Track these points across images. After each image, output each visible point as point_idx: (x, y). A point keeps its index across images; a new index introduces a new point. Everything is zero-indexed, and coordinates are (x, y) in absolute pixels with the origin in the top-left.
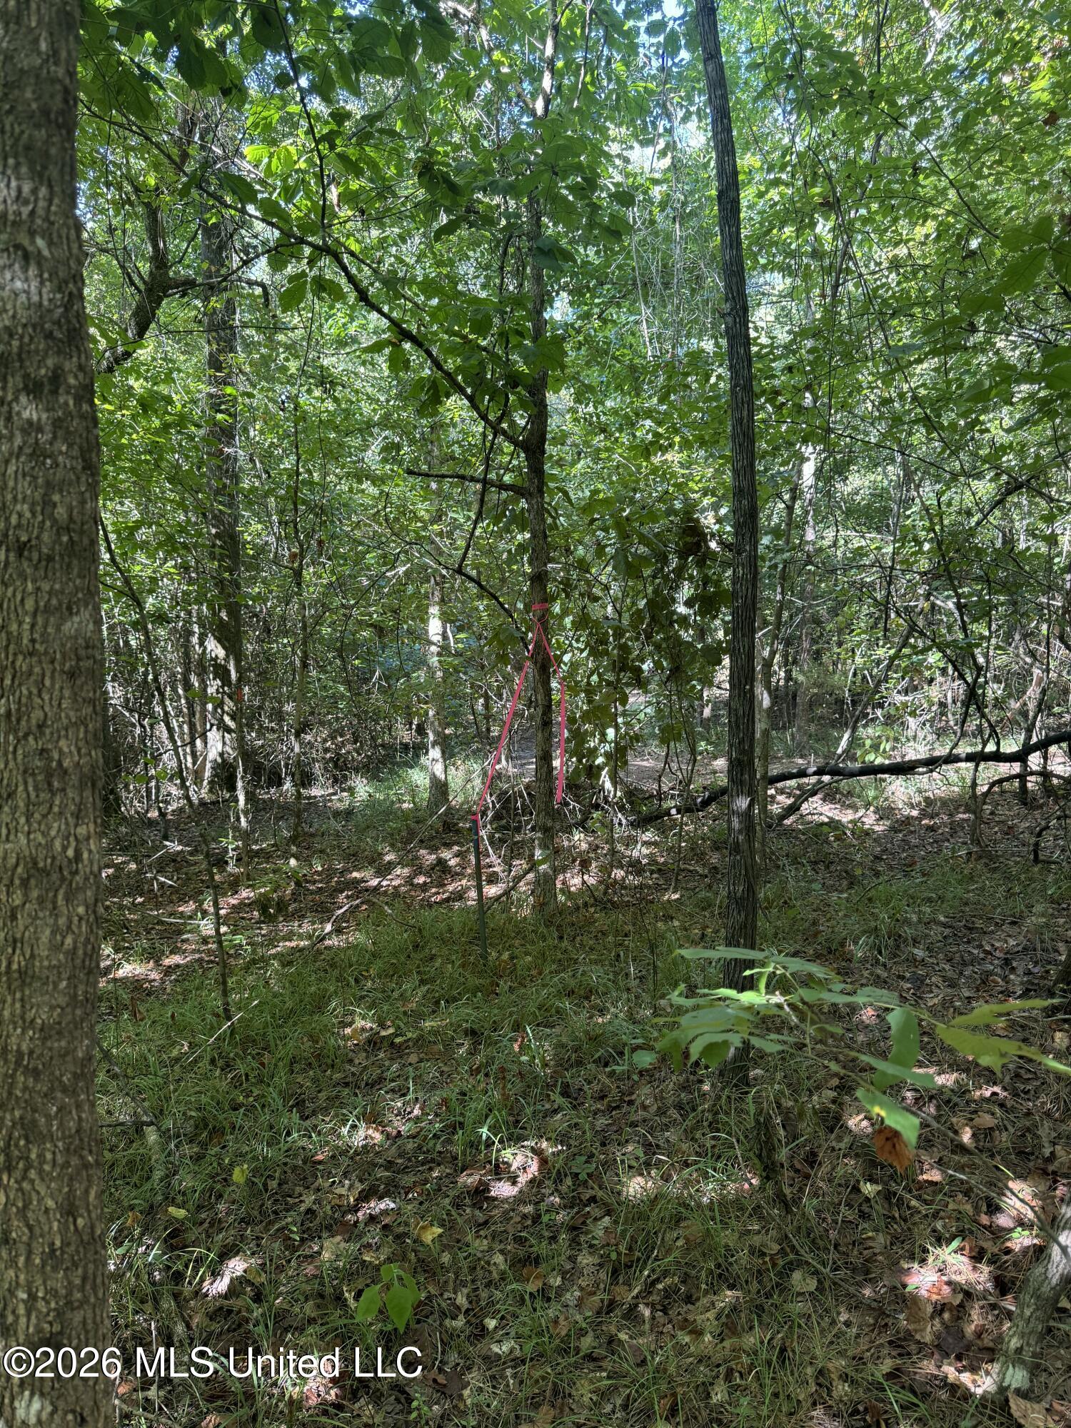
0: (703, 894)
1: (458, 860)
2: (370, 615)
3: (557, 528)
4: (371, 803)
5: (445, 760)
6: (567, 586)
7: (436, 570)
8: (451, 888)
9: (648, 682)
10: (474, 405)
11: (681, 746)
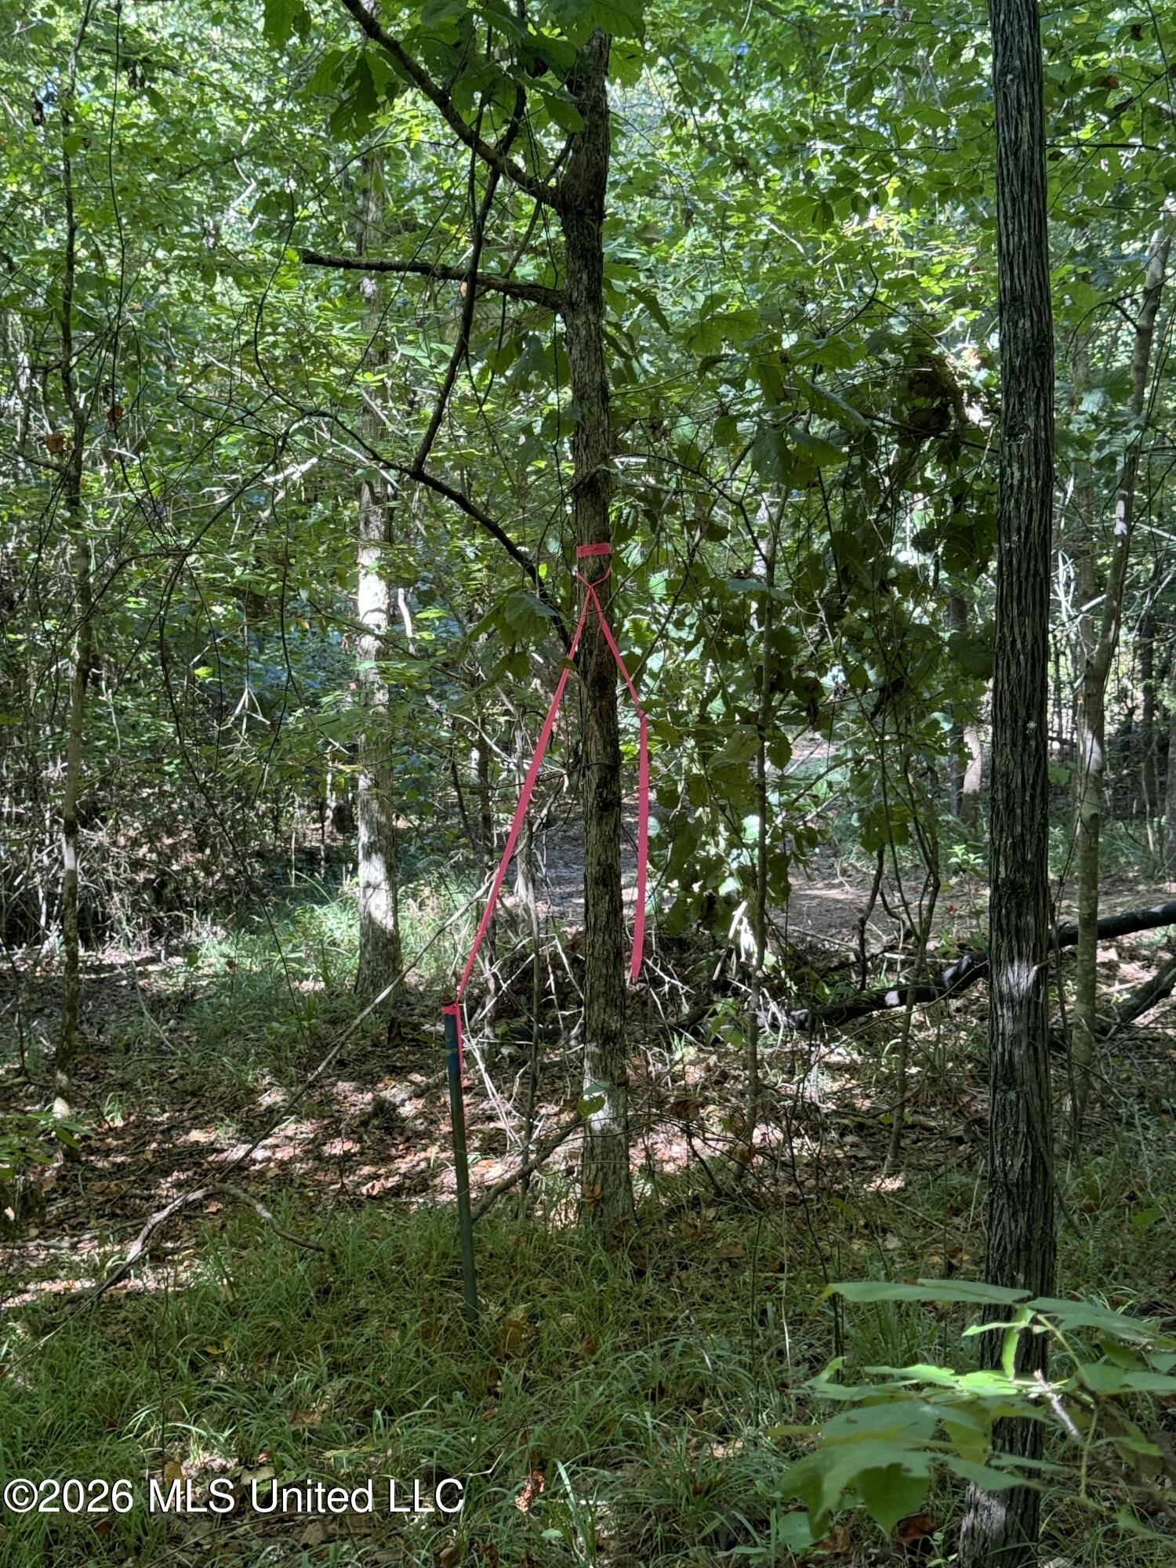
0: (956, 1179)
1: (420, 1103)
2: (229, 569)
3: (634, 379)
4: (232, 979)
5: (394, 888)
6: (654, 506)
7: (373, 473)
8: (403, 1165)
9: (834, 712)
10: (451, 116)
11: (907, 856)
